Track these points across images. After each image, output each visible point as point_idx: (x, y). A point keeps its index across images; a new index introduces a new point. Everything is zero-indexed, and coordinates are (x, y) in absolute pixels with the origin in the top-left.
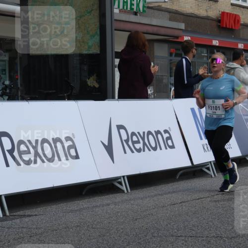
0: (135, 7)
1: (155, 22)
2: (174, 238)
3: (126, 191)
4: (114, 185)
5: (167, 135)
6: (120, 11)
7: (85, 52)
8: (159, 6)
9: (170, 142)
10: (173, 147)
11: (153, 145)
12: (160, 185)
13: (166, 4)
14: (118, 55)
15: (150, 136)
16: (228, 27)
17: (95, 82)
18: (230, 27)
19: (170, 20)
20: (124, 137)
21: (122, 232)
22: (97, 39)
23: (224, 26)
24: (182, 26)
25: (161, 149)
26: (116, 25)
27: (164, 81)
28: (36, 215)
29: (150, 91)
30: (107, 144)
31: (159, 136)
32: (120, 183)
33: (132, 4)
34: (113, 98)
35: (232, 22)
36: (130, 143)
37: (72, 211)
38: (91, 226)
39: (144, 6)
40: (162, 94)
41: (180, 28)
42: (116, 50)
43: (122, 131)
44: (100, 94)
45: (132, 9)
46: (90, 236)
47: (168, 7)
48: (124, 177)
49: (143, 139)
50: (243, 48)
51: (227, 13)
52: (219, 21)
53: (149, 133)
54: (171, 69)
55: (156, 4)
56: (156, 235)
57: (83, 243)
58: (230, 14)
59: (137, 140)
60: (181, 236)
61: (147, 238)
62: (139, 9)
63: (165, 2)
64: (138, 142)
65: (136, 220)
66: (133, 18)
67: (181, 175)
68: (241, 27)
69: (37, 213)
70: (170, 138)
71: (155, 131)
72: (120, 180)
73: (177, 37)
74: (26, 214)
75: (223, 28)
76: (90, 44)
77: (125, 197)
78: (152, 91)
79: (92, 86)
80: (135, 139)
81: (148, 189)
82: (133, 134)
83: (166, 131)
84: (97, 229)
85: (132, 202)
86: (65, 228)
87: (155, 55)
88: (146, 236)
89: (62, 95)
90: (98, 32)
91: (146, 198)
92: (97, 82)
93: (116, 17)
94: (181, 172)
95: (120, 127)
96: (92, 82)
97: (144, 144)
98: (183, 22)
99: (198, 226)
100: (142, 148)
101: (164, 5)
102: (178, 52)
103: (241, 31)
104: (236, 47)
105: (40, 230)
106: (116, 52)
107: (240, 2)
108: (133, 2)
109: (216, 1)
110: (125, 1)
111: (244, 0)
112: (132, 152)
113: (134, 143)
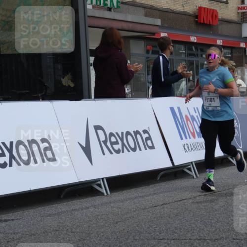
0: (108, 3)
1: (130, 18)
2: (156, 240)
3: (105, 194)
4: (92, 188)
5: (147, 135)
6: (93, 7)
8: (134, 2)
9: (149, 142)
10: (152, 147)
12: (141, 186)
14: (92, 53)
15: (129, 137)
16: (205, 22)
17: (70, 81)
18: (208, 23)
19: (146, 15)
20: (102, 138)
21: (103, 236)
23: (202, 22)
24: (158, 22)
25: (140, 150)
26: (90, 22)
27: (142, 79)
28: (13, 220)
29: (127, 90)
30: (84, 146)
31: (138, 136)
32: (100, 186)
34: (89, 97)
35: (210, 17)
36: (109, 144)
37: (50, 215)
38: (70, 230)
39: (118, 2)
40: (140, 93)
41: (156, 24)
42: (90, 48)
43: (100, 132)
44: (76, 93)
45: (105, 5)
48: (103, 179)
49: (122, 140)
51: (205, 8)
52: (196, 17)
53: (128, 133)
54: (148, 67)
56: (137, 238)
59: (115, 140)
60: (163, 239)
61: (129, 241)
62: (113, 4)
64: (117, 143)
65: (117, 223)
66: (107, 15)
67: (162, 177)
68: (219, 23)
69: (13, 218)
70: (149, 138)
71: (134, 132)
72: (99, 182)
73: (154, 34)
74: (3, 219)
75: (200, 24)
77: (105, 199)
79: (67, 85)
80: (113, 139)
82: (111, 134)
83: (145, 132)
84: (77, 232)
85: (112, 205)
86: (44, 233)
87: (131, 52)
88: (127, 239)
89: (36, 95)
91: (127, 200)
92: (72, 81)
93: (89, 13)
94: (162, 173)
95: (97, 128)
96: (67, 81)
97: (123, 145)
98: (159, 18)
99: (180, 229)
100: (121, 149)
102: (155, 49)
103: (220, 27)
104: (215, 44)
105: (17, 235)
106: (91, 50)
112: (111, 153)
113: (112, 144)
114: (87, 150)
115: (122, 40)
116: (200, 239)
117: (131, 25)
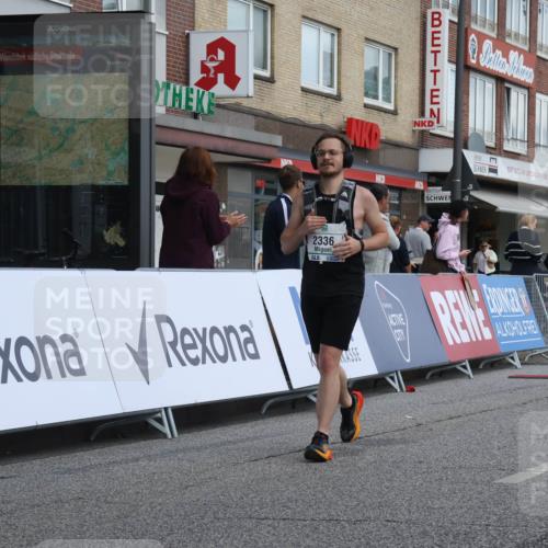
0: (194, 105)
1: (229, 132)
2: (254, 520)
3: (170, 436)
4: (147, 423)
5: (246, 335)
6: (167, 110)
7: (102, 182)
8: (238, 104)
9: (250, 348)
10: (256, 356)
11: (221, 353)
12: (232, 424)
13: (250, 100)
14: (160, 188)
15: (216, 337)
16: (358, 144)
17: (118, 236)
18: (363, 145)
19: (257, 128)
20: (169, 337)
21: (160, 510)
22: (124, 159)
24: (278, 141)
25: (234, 359)
26: (158, 135)
27: (245, 237)
29: (218, 255)
31: (232, 336)
32: (160, 421)
33: (189, 99)
34: (151, 265)
35: (365, 136)
36: (179, 348)
37: (69, 471)
38: (103, 499)
39: (210, 104)
40: (239, 261)
41: (273, 143)
42: (157, 180)
44: (127, 258)
45: (188, 107)
46: (100, 517)
47: (254, 106)
48: (166, 409)
49: (203, 341)
50: (383, 182)
51: (357, 121)
53: (214, 330)
54: (257, 215)
55: (233, 101)
56: (221, 515)
57: (88, 530)
58: (363, 122)
59: (191, 342)
60: (266, 518)
61: (206, 521)
62: (202, 109)
63: (248, 97)
64: (194, 346)
65: (186, 488)
66: (190, 124)
67: (270, 408)
68: (380, 146)
70: (251, 340)
71: (225, 328)
72: (159, 415)
73: (269, 160)
76: (111, 168)
77: (168, 445)
78: (223, 255)
79: (113, 243)
80: (188, 340)
81: (210, 431)
82: (185, 331)
83: (244, 328)
84: (115, 503)
85: (180, 455)
86: (56, 502)
87: (229, 190)
88: (203, 518)
89: (57, 259)
90: (127, 148)
91: (206, 448)
92: (121, 236)
93: (158, 122)
94: (271, 401)
95: (162, 319)
96: (113, 236)
97: (205, 350)
98: (280, 134)
99: (296, 501)
100: (200, 357)
101: (245, 103)
102: (270, 186)
103: (381, 154)
104: (372, 181)
105: (9, 506)
106: (158, 184)
107: (380, 103)
108: (191, 96)
109: (338, 98)
110: (178, 92)
111: (387, 99)
112: (183, 364)
113: (186, 347)
115: (214, 170)
117: (230, 144)
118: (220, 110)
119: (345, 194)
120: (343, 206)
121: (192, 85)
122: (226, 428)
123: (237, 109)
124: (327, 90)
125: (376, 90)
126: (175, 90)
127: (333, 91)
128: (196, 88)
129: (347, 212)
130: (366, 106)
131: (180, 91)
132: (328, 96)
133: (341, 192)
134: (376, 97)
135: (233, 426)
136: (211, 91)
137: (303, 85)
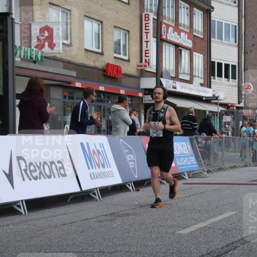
0: (34, 57)
1: (51, 70)
3: (24, 213)
4: (13, 208)
5: (60, 165)
6: (21, 59)
8: (54, 56)
9: (62, 171)
10: (65, 175)
11: (48, 174)
12: (54, 207)
13: (61, 55)
14: (18, 96)
16: (112, 76)
18: (114, 76)
19: (64, 68)
20: (23, 167)
21: (19, 249)
23: (109, 75)
24: (74, 74)
25: (55, 177)
26: (17, 71)
27: (59, 119)
29: (46, 128)
30: (8, 172)
31: (53, 166)
32: (19, 206)
34: (14, 133)
35: (115, 71)
36: (28, 172)
39: (41, 56)
40: (57, 130)
41: (72, 75)
42: (17, 92)
43: (21, 162)
45: (31, 58)
47: (62, 57)
48: (22, 201)
50: (124, 93)
51: (111, 64)
52: (105, 71)
53: (45, 163)
55: (52, 55)
58: (114, 65)
59: (34, 169)
62: (38, 58)
63: (60, 53)
64: (35, 171)
65: (32, 238)
66: (32, 66)
67: (72, 199)
68: (122, 76)
70: (62, 168)
71: (50, 162)
72: (18, 204)
73: (70, 83)
75: (108, 76)
77: (22, 218)
78: (49, 128)
80: (32, 168)
81: (43, 211)
82: (31, 164)
83: (59, 162)
85: (29, 223)
87: (52, 96)
91: (41, 219)
93: (17, 64)
94: (72, 197)
95: (19, 158)
98: (75, 71)
99: (84, 243)
100: (38, 176)
101: (58, 56)
102: (71, 95)
103: (123, 80)
104: (118, 93)
106: (17, 94)
107: (121, 56)
108: (32, 53)
109: (102, 54)
110: (26, 51)
111: (125, 55)
112: (30, 180)
113: (31, 171)
114: (10, 176)
116: (100, 252)
118: (47, 60)
119: (163, 110)
120: (162, 115)
121: (33, 48)
122: (51, 209)
123: (54, 59)
124: (97, 50)
125: (120, 50)
126: (24, 50)
127: (100, 51)
128: (35, 49)
129: (163, 117)
130: (115, 58)
131: (27, 50)
132: (97, 53)
133: (161, 109)
134: (120, 54)
135: (55, 209)
136: (42, 50)
137: (85, 48)
